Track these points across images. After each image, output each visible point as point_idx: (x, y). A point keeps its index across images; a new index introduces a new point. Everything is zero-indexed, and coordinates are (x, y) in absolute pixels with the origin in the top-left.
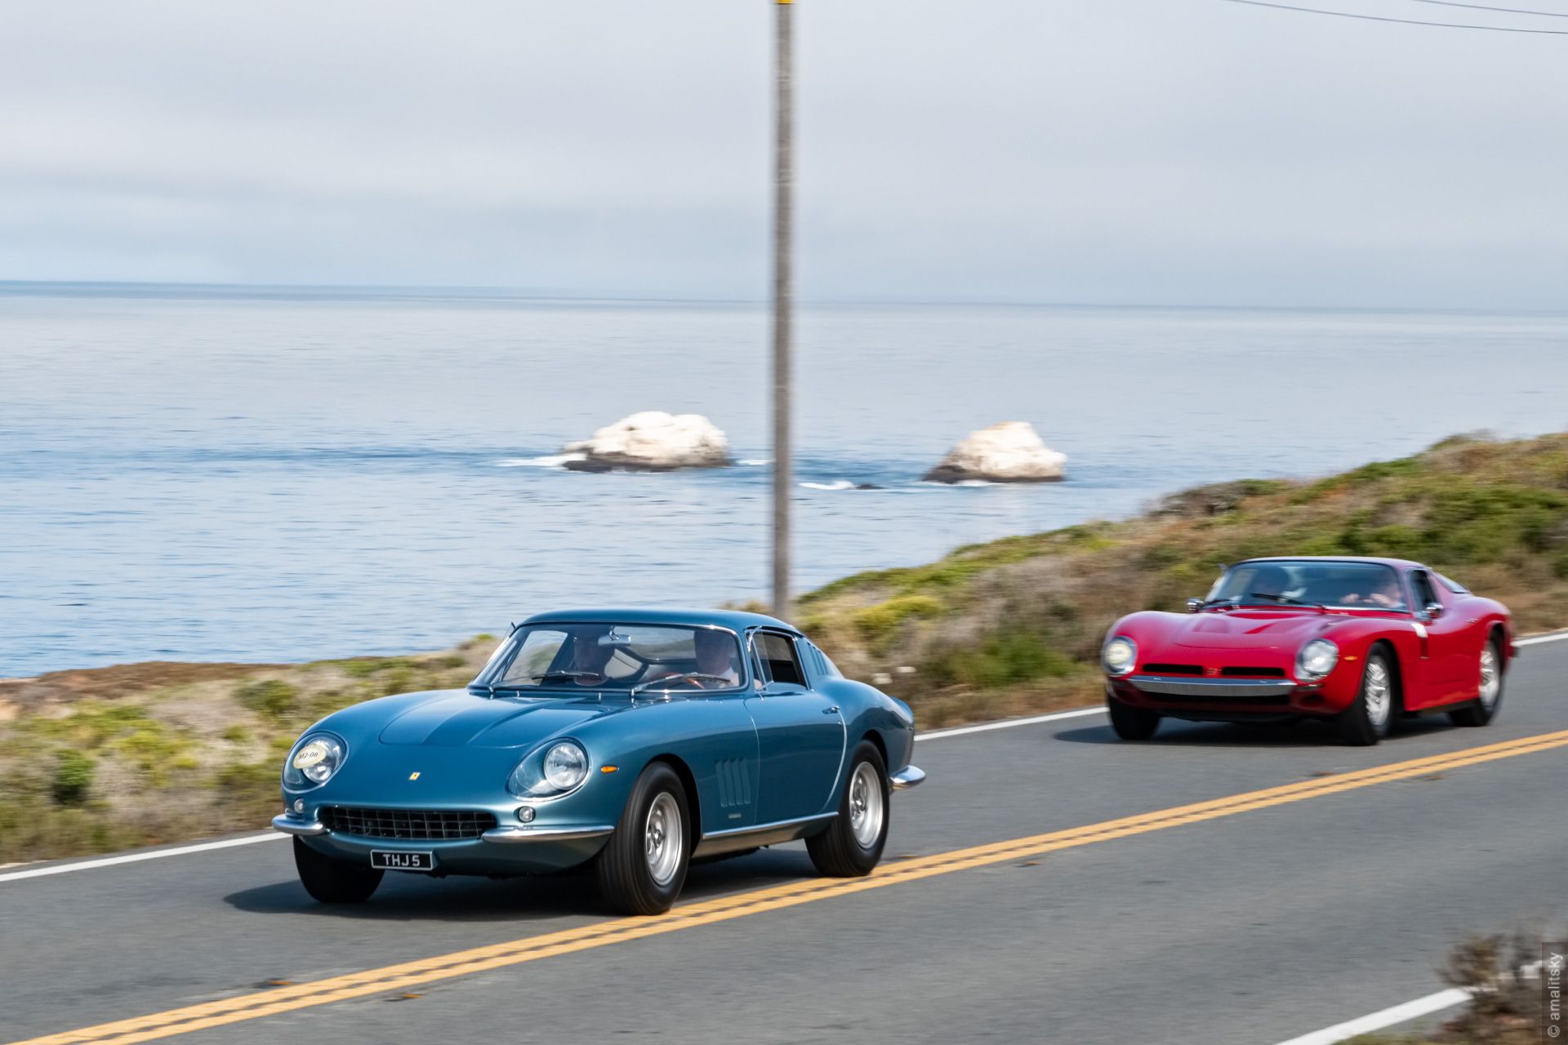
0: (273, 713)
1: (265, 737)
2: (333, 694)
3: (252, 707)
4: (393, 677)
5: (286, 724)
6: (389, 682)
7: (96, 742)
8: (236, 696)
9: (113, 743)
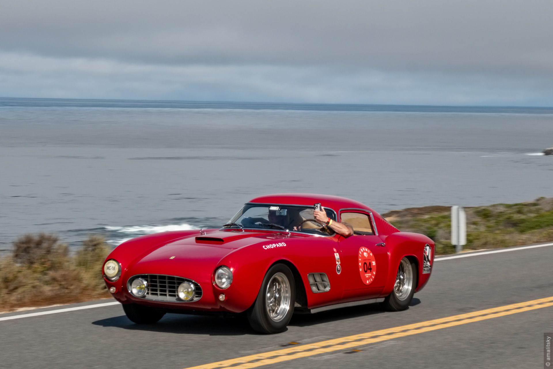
0: (485, 218)
1: (484, 224)
2: (501, 212)
3: (480, 216)
4: (519, 208)
5: (489, 221)
6: (518, 210)
7: (437, 225)
8: (474, 213)
9: (442, 225)
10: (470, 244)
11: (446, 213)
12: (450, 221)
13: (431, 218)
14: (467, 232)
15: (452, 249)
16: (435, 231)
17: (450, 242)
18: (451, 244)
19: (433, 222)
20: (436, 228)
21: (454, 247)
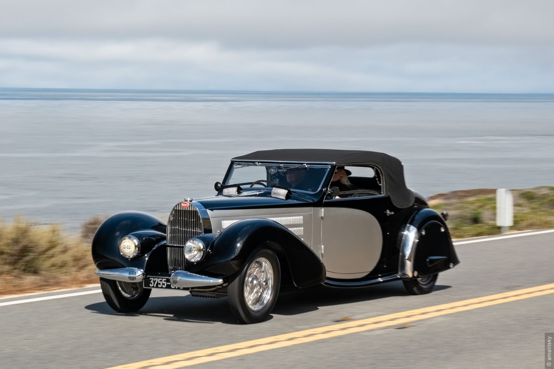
0: (529, 200)
1: (528, 206)
2: (545, 195)
3: (524, 198)
5: (533, 203)
7: (482, 207)
8: (519, 195)
9: (487, 207)
10: (517, 225)
11: (490, 196)
12: (495, 203)
13: (477, 200)
14: (514, 213)
15: (497, 230)
16: (479, 213)
17: (495, 224)
18: (496, 225)
19: (478, 204)
20: (480, 210)
21: (499, 228)
